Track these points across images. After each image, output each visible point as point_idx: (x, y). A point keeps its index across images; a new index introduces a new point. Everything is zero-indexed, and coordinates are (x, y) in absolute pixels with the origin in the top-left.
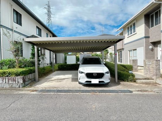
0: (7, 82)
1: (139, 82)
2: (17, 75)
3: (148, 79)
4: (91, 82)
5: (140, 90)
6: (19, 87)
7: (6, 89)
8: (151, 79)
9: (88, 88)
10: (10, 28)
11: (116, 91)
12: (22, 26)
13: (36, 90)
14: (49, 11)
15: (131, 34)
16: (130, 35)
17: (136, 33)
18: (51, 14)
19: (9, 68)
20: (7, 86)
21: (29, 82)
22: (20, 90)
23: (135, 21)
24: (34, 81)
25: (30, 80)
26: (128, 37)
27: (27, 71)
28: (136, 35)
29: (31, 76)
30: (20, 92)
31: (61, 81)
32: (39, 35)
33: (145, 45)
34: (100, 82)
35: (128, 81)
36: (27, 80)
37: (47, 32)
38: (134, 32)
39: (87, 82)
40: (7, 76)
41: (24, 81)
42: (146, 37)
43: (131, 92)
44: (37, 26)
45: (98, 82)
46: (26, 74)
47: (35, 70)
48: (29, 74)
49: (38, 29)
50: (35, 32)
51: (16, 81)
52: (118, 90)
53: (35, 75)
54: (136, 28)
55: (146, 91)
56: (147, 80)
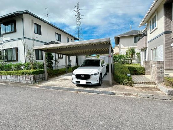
0: (25, 79)
1: (135, 86)
2: (30, 74)
3: (150, 83)
4: (79, 82)
5: (124, 93)
6: (31, 83)
7: (24, 84)
8: (153, 83)
9: (78, 87)
10: (32, 38)
11: (99, 92)
12: (41, 35)
13: (40, 86)
14: (78, 13)
15: (153, 29)
16: (152, 31)
17: (157, 28)
18: (80, 16)
19: (27, 69)
20: (25, 82)
21: (40, 80)
22: (31, 85)
23: (156, 13)
24: (44, 80)
25: (40, 78)
26: (151, 33)
27: (38, 71)
28: (157, 30)
29: (41, 76)
30: (31, 87)
31: (63, 81)
32: (58, 40)
33: (164, 43)
34: (87, 83)
35: (123, 84)
36: (37, 78)
37: (67, 36)
38: (155, 26)
39: (77, 82)
40: (25, 75)
41: (35, 79)
42: (165, 33)
43: (114, 94)
44: (56, 33)
45: (85, 83)
46: (36, 74)
47: (44, 71)
48: (40, 74)
49: (57, 35)
50: (54, 38)
51: (29, 79)
52: (101, 91)
53: (44, 75)
54: (156, 21)
55: (132, 95)
56: (148, 84)
